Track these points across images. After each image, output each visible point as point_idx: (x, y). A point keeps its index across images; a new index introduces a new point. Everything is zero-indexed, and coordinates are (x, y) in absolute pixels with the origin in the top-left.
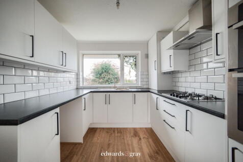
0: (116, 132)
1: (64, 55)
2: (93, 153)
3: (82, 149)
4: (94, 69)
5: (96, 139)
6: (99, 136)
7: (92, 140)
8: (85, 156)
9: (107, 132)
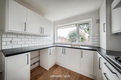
0: (67, 72)
1: (42, 29)
2: (49, 79)
3: (46, 74)
4: (69, 34)
5: (55, 71)
6: (57, 71)
7: (53, 71)
8: (45, 79)
9: (62, 70)
